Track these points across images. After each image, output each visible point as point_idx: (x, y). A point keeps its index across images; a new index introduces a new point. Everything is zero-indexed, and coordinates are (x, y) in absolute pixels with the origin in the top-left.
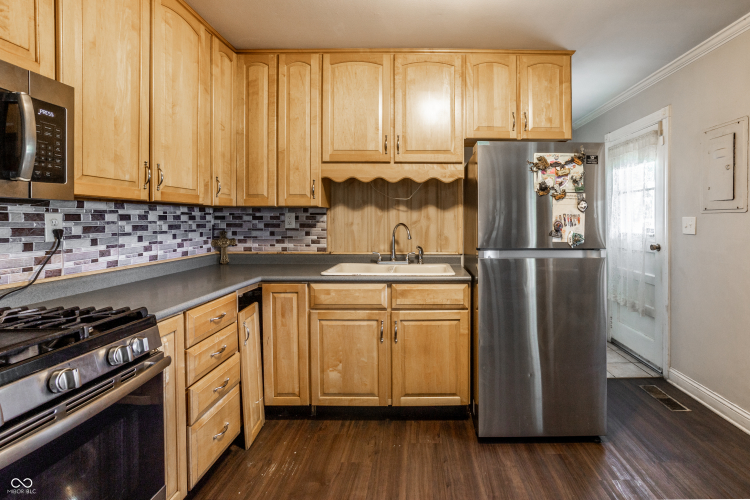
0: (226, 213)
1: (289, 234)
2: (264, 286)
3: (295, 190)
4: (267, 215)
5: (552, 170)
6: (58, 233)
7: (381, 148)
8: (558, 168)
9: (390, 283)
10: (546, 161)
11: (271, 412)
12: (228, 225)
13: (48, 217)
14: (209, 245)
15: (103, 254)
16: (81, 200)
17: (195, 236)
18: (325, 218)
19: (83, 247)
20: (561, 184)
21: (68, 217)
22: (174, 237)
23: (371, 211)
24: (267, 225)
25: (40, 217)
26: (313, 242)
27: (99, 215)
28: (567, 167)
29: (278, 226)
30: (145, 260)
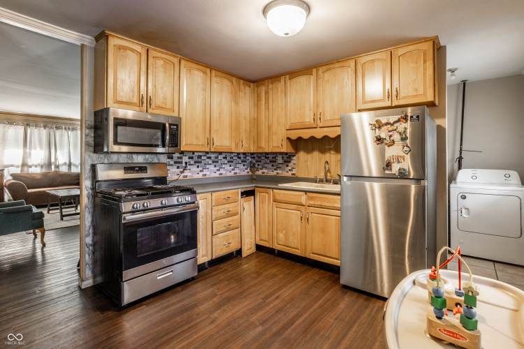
0: (255, 156)
1: (280, 166)
2: (256, 189)
3: (275, 144)
4: (271, 156)
5: (385, 127)
6: (186, 163)
7: (312, 121)
8: (389, 126)
9: (306, 192)
10: (381, 122)
11: (259, 248)
12: (256, 161)
13: (184, 158)
14: (248, 170)
15: (201, 171)
16: (182, 153)
17: (241, 166)
18: (295, 158)
19: (194, 168)
20: (390, 136)
21: (190, 158)
22: (230, 166)
23: (316, 154)
24: (270, 161)
25: (181, 158)
26: (290, 170)
27: (200, 157)
28: (395, 125)
29: (275, 162)
30: (217, 175)
